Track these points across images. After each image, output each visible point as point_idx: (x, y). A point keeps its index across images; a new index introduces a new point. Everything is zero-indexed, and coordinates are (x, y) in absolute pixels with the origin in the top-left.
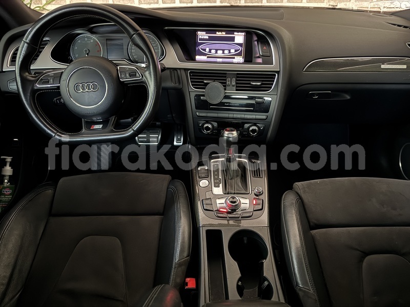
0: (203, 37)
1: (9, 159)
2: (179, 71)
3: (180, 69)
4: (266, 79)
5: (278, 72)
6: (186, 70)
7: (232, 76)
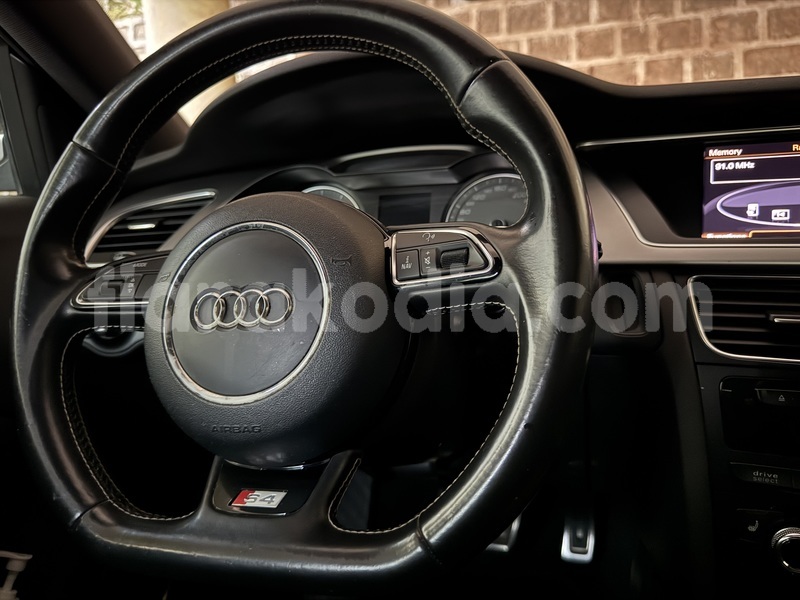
0: (731, 166)
1: (18, 561)
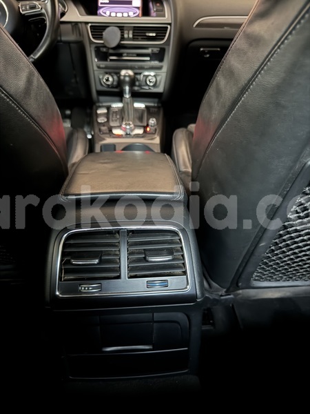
2: (80, 25)
3: (81, 22)
4: (161, 31)
5: (170, 24)
6: (87, 23)
7: (129, 28)
